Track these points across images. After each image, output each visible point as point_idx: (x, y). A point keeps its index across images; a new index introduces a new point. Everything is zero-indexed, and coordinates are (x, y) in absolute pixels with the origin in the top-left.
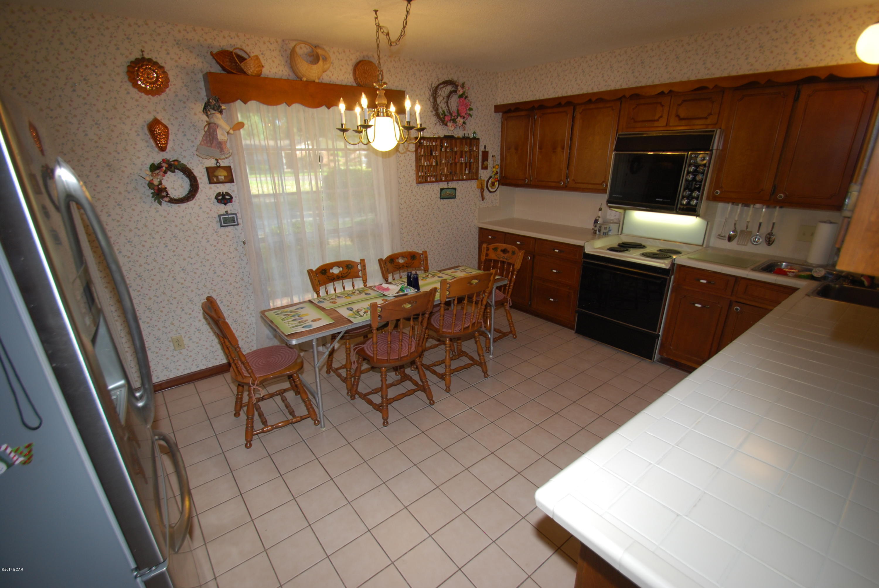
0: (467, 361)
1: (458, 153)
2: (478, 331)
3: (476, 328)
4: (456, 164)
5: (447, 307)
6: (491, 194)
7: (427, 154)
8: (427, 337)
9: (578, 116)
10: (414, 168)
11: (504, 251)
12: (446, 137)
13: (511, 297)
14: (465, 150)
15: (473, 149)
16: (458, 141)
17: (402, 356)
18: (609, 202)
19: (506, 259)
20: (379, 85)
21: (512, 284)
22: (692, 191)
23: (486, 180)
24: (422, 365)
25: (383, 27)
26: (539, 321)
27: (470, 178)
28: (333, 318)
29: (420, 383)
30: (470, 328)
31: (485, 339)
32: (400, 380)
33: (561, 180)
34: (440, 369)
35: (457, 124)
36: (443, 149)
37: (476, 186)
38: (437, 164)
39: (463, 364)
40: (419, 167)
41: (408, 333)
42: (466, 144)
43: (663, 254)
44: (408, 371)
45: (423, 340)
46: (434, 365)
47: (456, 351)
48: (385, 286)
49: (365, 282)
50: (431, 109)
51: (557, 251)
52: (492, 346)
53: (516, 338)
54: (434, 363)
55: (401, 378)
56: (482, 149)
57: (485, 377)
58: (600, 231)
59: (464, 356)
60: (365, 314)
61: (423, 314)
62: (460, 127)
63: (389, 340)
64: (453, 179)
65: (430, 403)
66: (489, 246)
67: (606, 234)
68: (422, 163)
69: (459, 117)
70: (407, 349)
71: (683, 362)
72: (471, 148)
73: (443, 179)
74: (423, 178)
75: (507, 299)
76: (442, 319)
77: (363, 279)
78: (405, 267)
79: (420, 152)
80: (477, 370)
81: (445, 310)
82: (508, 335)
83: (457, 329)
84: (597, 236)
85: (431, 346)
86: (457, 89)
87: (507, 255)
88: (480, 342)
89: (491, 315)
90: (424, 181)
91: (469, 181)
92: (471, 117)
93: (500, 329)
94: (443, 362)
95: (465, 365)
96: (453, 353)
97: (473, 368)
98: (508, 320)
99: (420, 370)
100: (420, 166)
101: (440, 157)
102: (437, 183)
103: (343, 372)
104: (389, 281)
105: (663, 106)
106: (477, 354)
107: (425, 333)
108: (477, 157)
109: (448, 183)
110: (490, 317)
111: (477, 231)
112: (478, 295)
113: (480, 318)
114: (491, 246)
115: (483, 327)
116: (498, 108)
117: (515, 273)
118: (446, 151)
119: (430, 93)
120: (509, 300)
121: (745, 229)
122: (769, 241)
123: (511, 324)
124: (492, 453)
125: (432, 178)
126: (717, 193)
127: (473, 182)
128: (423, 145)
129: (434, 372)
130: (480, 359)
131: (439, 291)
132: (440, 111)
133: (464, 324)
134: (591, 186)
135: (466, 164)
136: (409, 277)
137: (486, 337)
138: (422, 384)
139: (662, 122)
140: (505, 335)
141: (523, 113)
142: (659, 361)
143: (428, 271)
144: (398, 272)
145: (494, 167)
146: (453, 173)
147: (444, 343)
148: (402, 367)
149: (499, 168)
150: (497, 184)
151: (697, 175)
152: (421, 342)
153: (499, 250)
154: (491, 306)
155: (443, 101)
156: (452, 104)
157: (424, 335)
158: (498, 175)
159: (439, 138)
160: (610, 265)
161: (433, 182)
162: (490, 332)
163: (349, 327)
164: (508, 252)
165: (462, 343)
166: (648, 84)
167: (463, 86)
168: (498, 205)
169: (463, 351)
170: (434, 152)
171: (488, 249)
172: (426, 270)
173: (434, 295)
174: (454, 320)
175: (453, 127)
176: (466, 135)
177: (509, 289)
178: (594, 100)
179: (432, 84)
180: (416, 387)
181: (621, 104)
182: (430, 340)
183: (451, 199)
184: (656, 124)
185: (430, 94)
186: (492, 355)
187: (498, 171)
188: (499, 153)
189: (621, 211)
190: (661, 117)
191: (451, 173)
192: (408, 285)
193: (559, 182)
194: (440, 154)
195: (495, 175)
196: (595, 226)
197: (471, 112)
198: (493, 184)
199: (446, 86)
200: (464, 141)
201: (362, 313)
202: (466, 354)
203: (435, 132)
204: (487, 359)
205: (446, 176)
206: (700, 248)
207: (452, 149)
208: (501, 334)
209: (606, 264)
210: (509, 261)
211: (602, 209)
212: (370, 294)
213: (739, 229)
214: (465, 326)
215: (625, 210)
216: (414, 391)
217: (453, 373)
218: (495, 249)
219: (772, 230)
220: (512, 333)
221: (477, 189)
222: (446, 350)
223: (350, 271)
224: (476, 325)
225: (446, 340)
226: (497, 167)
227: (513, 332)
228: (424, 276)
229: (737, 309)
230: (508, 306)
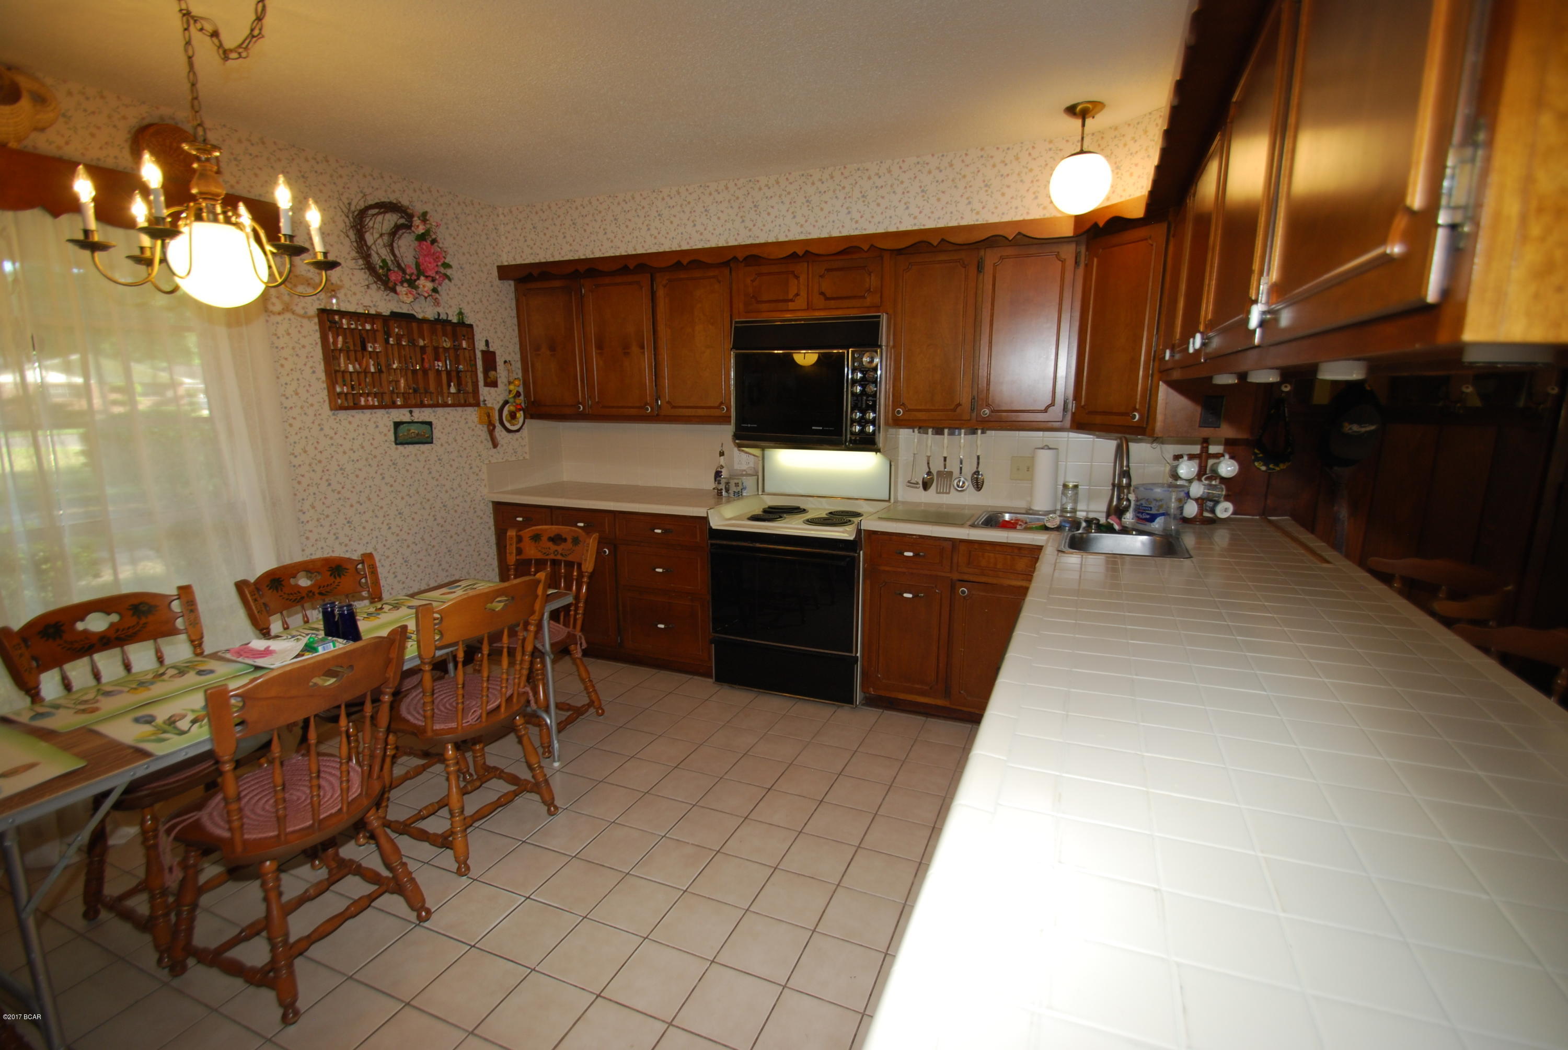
0: (504, 787)
1: (429, 350)
2: (524, 715)
3: (515, 708)
4: (425, 371)
5: (438, 673)
6: (510, 435)
7: (352, 348)
8: (393, 752)
9: (661, 293)
10: (322, 376)
11: (557, 539)
12: (395, 315)
13: (582, 630)
14: (444, 345)
15: (461, 344)
16: (425, 326)
17: (322, 817)
18: (736, 436)
19: (562, 555)
20: (198, 150)
21: (581, 605)
22: (864, 412)
23: (497, 407)
24: (388, 824)
25: (202, 18)
26: (644, 672)
27: (462, 401)
28: (80, 755)
29: (385, 873)
30: (503, 709)
31: (537, 729)
32: (327, 879)
33: (647, 404)
34: (436, 825)
35: (420, 290)
36: (391, 339)
37: (476, 420)
38: (380, 371)
39: (492, 797)
40: (333, 374)
41: (336, 752)
42: (445, 334)
43: (836, 518)
44: (349, 851)
45: (383, 761)
46: (421, 816)
47: (472, 770)
48: (259, 644)
49: (197, 643)
50: (354, 254)
51: (659, 531)
52: (555, 742)
53: (602, 714)
54: (421, 811)
55: (330, 872)
56: (480, 346)
57: (550, 813)
58: (727, 491)
59: (495, 777)
60: (197, 725)
61: (376, 700)
62: (426, 298)
63: (279, 780)
64: (422, 402)
65: (419, 917)
66: (521, 533)
67: (739, 495)
68: (342, 365)
69: (422, 278)
70: (339, 792)
71: (902, 696)
72: (456, 343)
73: (399, 403)
74: (346, 399)
75: (575, 636)
76: (428, 699)
77: (189, 636)
78: (317, 595)
79: (335, 343)
80: (530, 802)
81: (435, 680)
82: (586, 711)
83: (471, 719)
84: (724, 499)
85: (408, 772)
86: (411, 222)
87: (563, 546)
88: (529, 739)
89: (544, 675)
90: (352, 404)
91: (460, 409)
92: (450, 280)
93: (568, 702)
94: (443, 803)
95: (499, 799)
96: (465, 778)
97: (519, 801)
98: (582, 680)
99: (383, 841)
100: (336, 371)
101: (387, 355)
102: (382, 411)
103: (141, 905)
104: (273, 633)
105: (797, 277)
106: (524, 765)
107: (386, 743)
108: (473, 362)
109: (411, 412)
110: (543, 679)
111: (490, 509)
112: (513, 633)
113: (522, 685)
114: (527, 533)
115: (532, 702)
116: (505, 272)
117: (585, 579)
118: (399, 343)
119: (347, 220)
120: (580, 638)
121: (942, 469)
122: (978, 485)
123: (589, 686)
124: (598, 996)
125: (370, 399)
126: (899, 412)
127: (469, 409)
128: (341, 327)
129: (423, 836)
130: (533, 777)
131: (414, 636)
132: (375, 259)
133: (488, 702)
134: (701, 412)
135: (448, 373)
136: (328, 617)
137: (540, 723)
138: (390, 875)
139: (801, 302)
140: (578, 712)
141: (557, 284)
142: (863, 705)
143: (380, 599)
144: (299, 608)
145: (510, 383)
146: (422, 391)
147: (441, 758)
148: (332, 843)
149: (521, 386)
150: (520, 415)
151: (866, 385)
152: (377, 768)
153: (545, 538)
154: (542, 655)
155: (380, 241)
156: (402, 250)
157: (385, 750)
158: (522, 398)
159: (378, 316)
160: (758, 545)
161: (373, 407)
162: (547, 710)
163: (141, 769)
164: (565, 540)
165: (487, 749)
166: (770, 241)
167: (424, 217)
168: (527, 457)
169: (489, 767)
170: (369, 345)
171: (520, 539)
172: (376, 596)
173: (402, 648)
174: (460, 697)
175: (410, 295)
176: (443, 316)
177: (576, 614)
178: (685, 262)
179: (350, 204)
180: (376, 887)
181: (731, 272)
182: (404, 759)
183: (422, 446)
184: (791, 306)
185: (348, 224)
186: (559, 760)
187: (521, 390)
188: (518, 357)
189: (756, 452)
190: (797, 295)
191: (415, 391)
192: (328, 634)
193: (643, 407)
194: (386, 349)
195: (514, 397)
196: (719, 483)
197: (449, 272)
198: (513, 416)
199: (385, 213)
200: (439, 327)
201: (183, 725)
202: (497, 773)
203: (367, 302)
204: (549, 773)
205: (405, 396)
206: (886, 504)
207: (413, 342)
208: (570, 713)
209: (751, 545)
210: (570, 558)
211: (725, 454)
212: (212, 672)
213: (934, 472)
214: (491, 706)
215: (763, 449)
216: (372, 898)
217: (471, 826)
218: (536, 538)
219: (977, 468)
220: (594, 705)
221: (480, 426)
222: (448, 773)
223: (144, 620)
224: (515, 700)
225: (445, 749)
226: (517, 382)
227: (596, 704)
228: (372, 610)
229: (963, 592)
230: (579, 650)
